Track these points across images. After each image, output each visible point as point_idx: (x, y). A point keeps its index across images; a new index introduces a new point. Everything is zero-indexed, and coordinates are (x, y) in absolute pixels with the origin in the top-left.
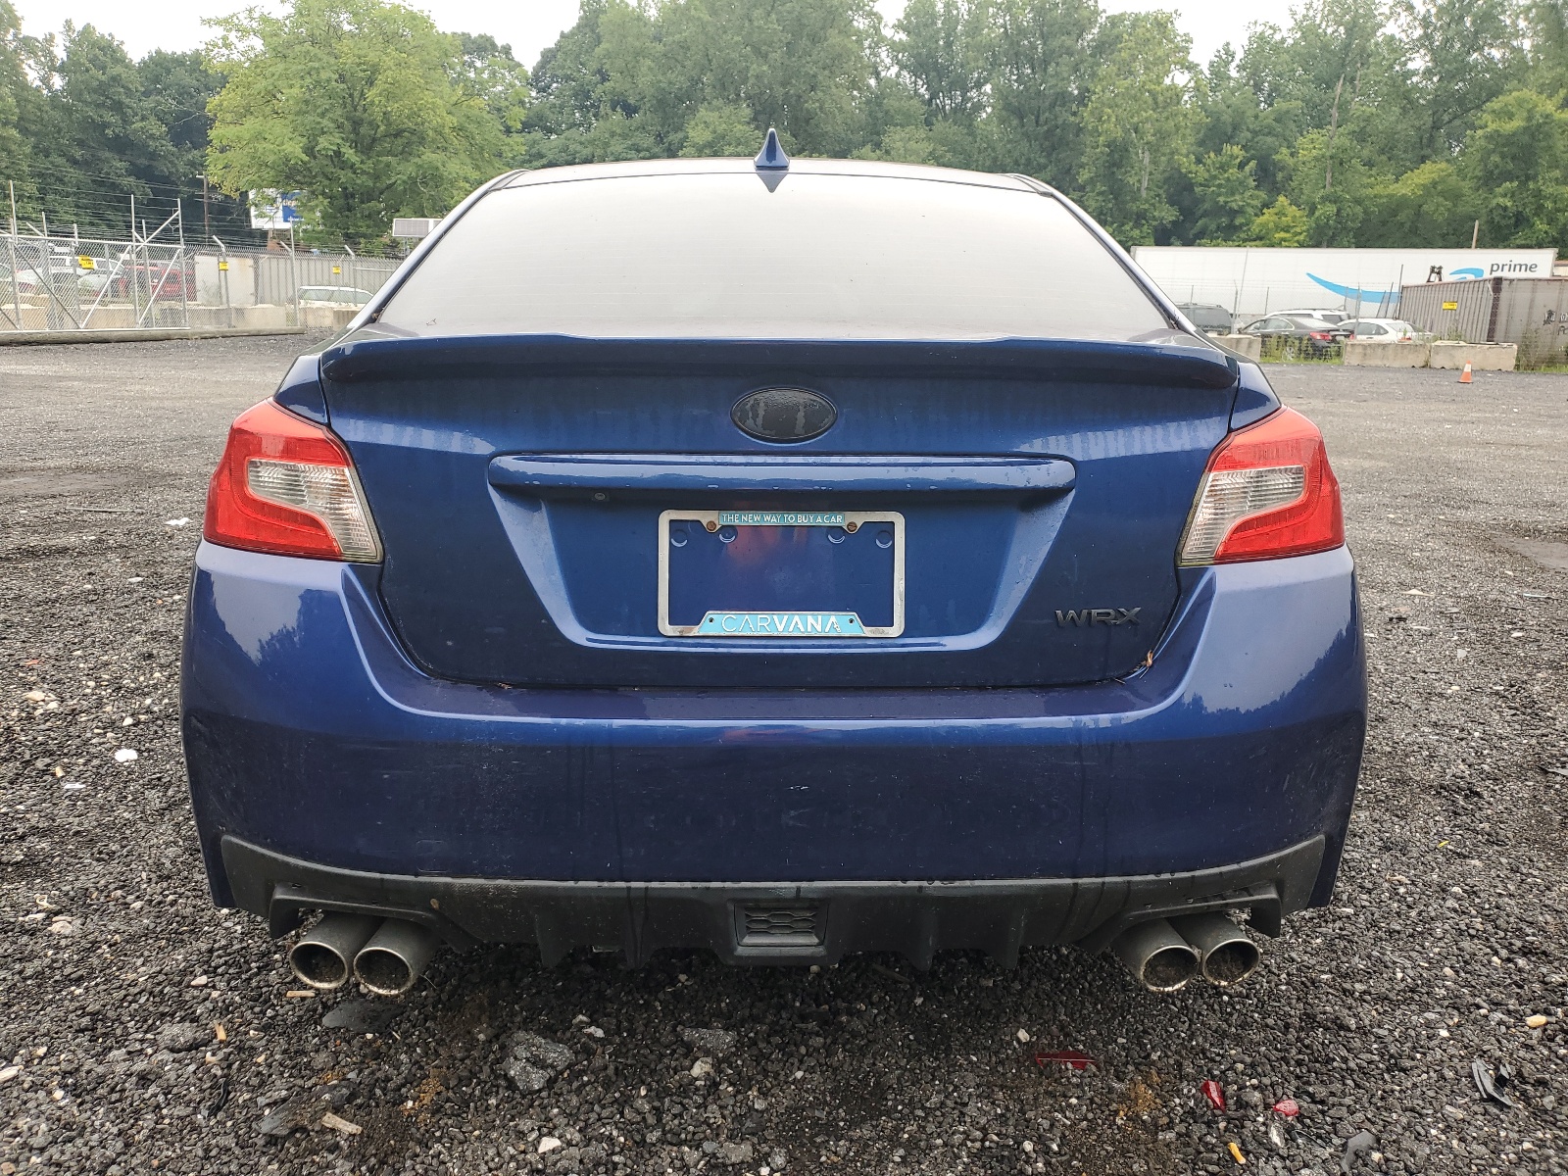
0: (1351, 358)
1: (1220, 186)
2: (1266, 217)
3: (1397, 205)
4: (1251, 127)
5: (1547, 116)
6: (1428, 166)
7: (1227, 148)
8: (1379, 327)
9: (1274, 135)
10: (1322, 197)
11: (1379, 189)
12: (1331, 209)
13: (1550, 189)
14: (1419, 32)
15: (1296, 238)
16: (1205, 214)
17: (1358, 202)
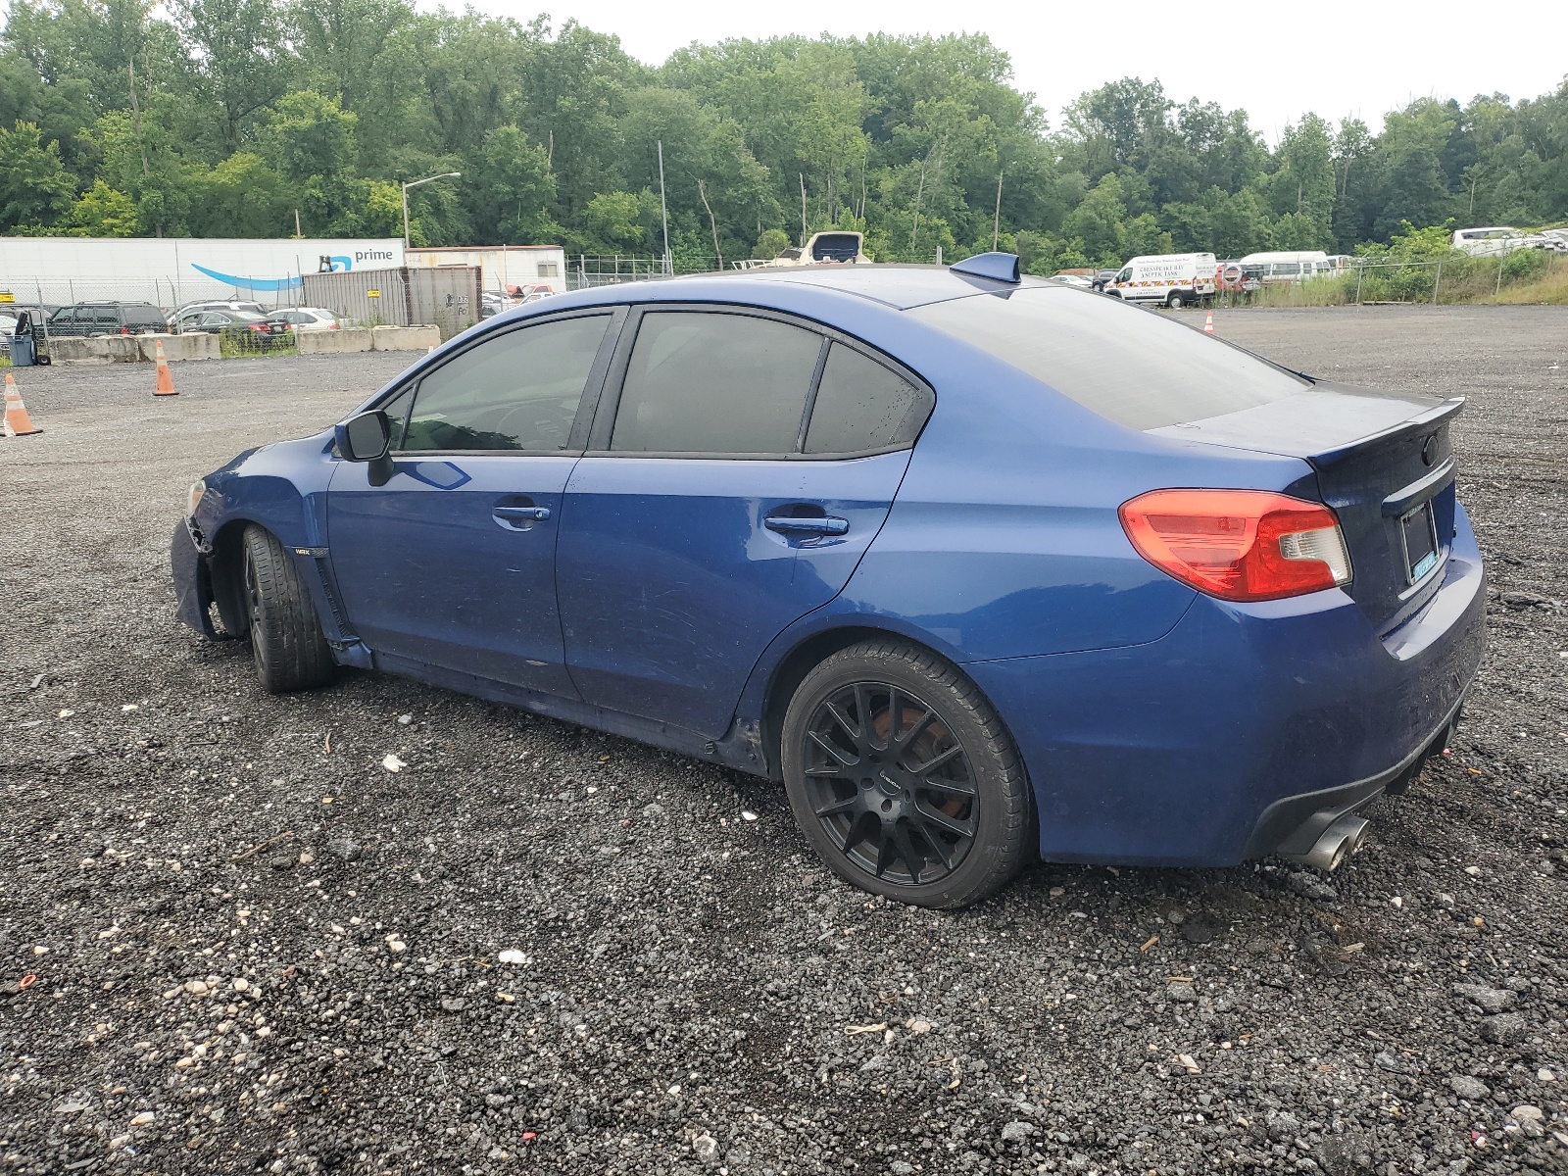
0: (307, 348)
1: (22, 166)
2: (86, 200)
3: (218, 194)
4: (39, 102)
5: (333, 116)
6: (238, 156)
7: (21, 125)
8: (307, 316)
9: (68, 113)
10: (144, 182)
11: (196, 177)
12: (158, 195)
13: (351, 183)
14: (192, 23)
15: (127, 225)
16: (12, 196)
17: (182, 188)
